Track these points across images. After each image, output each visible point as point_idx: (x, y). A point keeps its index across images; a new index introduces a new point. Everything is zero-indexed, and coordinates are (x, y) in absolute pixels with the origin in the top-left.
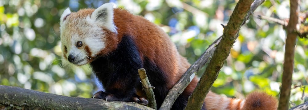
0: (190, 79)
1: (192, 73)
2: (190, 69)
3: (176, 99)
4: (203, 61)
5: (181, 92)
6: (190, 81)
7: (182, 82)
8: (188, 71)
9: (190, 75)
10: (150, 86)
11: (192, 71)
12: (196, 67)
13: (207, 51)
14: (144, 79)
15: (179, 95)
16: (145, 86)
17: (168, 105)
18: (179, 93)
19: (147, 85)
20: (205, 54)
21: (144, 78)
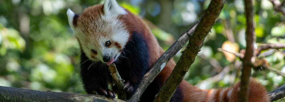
0: (160, 68)
1: (163, 62)
2: (161, 59)
3: (146, 88)
4: (174, 50)
5: (151, 81)
6: (161, 70)
7: (152, 71)
8: (159, 60)
9: (161, 64)
10: (120, 79)
11: (163, 61)
12: (167, 56)
13: (179, 40)
14: (115, 74)
15: (149, 84)
16: (115, 79)
17: (138, 94)
18: (149, 82)
19: (117, 79)
20: (177, 43)
21: (115, 72)
